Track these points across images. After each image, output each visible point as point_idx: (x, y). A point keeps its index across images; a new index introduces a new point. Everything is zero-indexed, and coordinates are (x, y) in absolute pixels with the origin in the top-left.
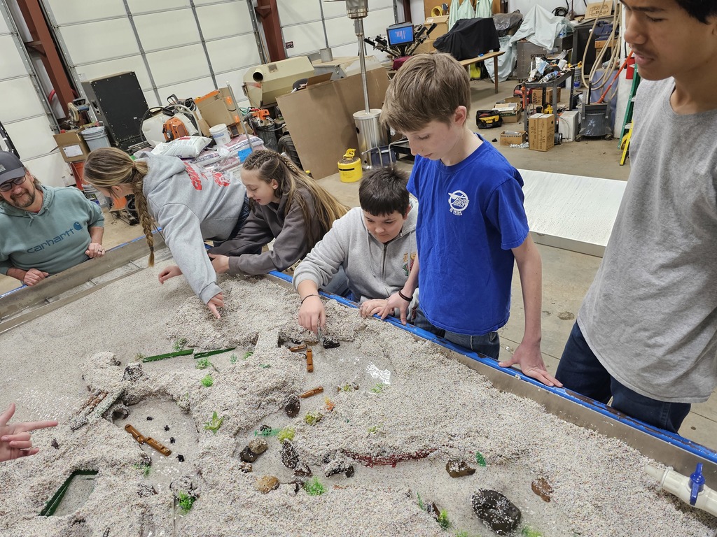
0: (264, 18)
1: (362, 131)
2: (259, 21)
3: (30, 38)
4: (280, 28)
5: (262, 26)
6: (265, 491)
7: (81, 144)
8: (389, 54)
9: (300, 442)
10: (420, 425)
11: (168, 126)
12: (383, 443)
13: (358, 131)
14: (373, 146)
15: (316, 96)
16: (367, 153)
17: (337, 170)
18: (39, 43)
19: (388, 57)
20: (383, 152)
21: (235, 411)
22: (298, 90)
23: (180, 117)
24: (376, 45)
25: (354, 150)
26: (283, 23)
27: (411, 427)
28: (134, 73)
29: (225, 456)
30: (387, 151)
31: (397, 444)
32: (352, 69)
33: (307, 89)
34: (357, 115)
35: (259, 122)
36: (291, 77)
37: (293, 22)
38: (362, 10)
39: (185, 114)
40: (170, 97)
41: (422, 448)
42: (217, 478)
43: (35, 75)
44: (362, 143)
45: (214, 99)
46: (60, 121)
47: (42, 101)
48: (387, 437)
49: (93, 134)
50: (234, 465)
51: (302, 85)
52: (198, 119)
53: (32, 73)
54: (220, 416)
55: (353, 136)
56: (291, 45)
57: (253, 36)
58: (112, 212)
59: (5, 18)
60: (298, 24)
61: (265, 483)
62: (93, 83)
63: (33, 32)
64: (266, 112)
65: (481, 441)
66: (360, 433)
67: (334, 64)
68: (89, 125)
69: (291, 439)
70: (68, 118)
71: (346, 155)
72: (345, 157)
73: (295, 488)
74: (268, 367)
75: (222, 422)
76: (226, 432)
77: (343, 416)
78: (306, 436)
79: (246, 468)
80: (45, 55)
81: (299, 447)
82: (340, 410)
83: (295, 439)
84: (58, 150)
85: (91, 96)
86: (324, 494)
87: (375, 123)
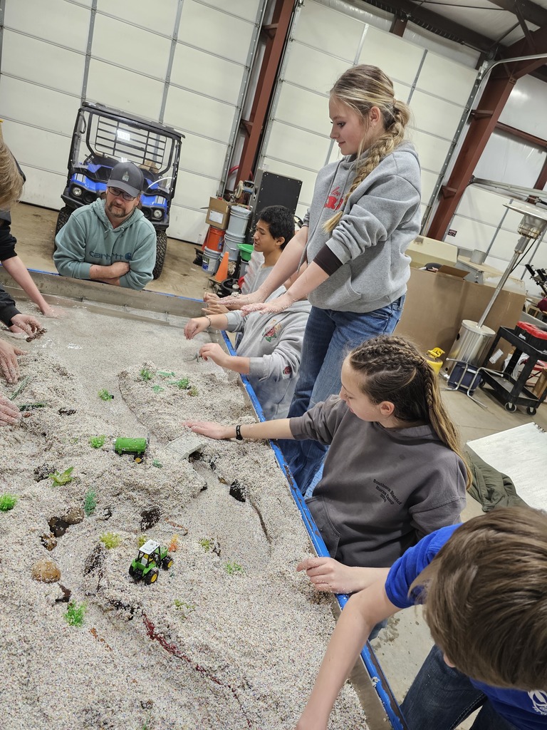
0: (445, 198)
1: (462, 339)
2: (439, 199)
3: (247, 118)
4: (453, 214)
5: (438, 204)
6: (36, 577)
7: (226, 215)
8: (544, 292)
9: (113, 557)
10: (229, 641)
12: (174, 627)
13: (458, 337)
14: (464, 359)
15: (439, 284)
16: (454, 362)
18: (251, 124)
19: (542, 294)
20: (469, 370)
21: (91, 481)
22: (427, 269)
24: (535, 276)
25: (442, 352)
26: (459, 210)
27: (218, 635)
28: (301, 183)
29: (41, 514)
30: (474, 372)
31: (186, 640)
32: (491, 281)
33: (436, 274)
34: (466, 322)
36: (431, 257)
37: (469, 215)
38: (535, 231)
41: (205, 668)
42: (13, 528)
43: (233, 148)
44: (455, 350)
46: (227, 192)
47: (224, 169)
48: (184, 624)
49: (239, 212)
50: (39, 528)
51: (435, 269)
53: (231, 144)
54: (74, 474)
55: (450, 339)
56: (453, 234)
57: (425, 208)
58: (210, 280)
59: (240, 94)
60: (473, 219)
61: (43, 569)
62: (266, 173)
63: (253, 114)
65: (272, 720)
66: (168, 596)
67: (480, 268)
68: (243, 205)
69: (109, 548)
70: (233, 192)
71: (431, 351)
72: (430, 353)
73: (61, 597)
74: (159, 466)
75: (70, 481)
76: (66, 494)
77: (174, 566)
78: (123, 555)
79: (48, 541)
80: (249, 135)
81: (107, 561)
82: (176, 557)
83: (112, 550)
84: (207, 210)
85: (257, 183)
86: (74, 627)
87: (479, 340)
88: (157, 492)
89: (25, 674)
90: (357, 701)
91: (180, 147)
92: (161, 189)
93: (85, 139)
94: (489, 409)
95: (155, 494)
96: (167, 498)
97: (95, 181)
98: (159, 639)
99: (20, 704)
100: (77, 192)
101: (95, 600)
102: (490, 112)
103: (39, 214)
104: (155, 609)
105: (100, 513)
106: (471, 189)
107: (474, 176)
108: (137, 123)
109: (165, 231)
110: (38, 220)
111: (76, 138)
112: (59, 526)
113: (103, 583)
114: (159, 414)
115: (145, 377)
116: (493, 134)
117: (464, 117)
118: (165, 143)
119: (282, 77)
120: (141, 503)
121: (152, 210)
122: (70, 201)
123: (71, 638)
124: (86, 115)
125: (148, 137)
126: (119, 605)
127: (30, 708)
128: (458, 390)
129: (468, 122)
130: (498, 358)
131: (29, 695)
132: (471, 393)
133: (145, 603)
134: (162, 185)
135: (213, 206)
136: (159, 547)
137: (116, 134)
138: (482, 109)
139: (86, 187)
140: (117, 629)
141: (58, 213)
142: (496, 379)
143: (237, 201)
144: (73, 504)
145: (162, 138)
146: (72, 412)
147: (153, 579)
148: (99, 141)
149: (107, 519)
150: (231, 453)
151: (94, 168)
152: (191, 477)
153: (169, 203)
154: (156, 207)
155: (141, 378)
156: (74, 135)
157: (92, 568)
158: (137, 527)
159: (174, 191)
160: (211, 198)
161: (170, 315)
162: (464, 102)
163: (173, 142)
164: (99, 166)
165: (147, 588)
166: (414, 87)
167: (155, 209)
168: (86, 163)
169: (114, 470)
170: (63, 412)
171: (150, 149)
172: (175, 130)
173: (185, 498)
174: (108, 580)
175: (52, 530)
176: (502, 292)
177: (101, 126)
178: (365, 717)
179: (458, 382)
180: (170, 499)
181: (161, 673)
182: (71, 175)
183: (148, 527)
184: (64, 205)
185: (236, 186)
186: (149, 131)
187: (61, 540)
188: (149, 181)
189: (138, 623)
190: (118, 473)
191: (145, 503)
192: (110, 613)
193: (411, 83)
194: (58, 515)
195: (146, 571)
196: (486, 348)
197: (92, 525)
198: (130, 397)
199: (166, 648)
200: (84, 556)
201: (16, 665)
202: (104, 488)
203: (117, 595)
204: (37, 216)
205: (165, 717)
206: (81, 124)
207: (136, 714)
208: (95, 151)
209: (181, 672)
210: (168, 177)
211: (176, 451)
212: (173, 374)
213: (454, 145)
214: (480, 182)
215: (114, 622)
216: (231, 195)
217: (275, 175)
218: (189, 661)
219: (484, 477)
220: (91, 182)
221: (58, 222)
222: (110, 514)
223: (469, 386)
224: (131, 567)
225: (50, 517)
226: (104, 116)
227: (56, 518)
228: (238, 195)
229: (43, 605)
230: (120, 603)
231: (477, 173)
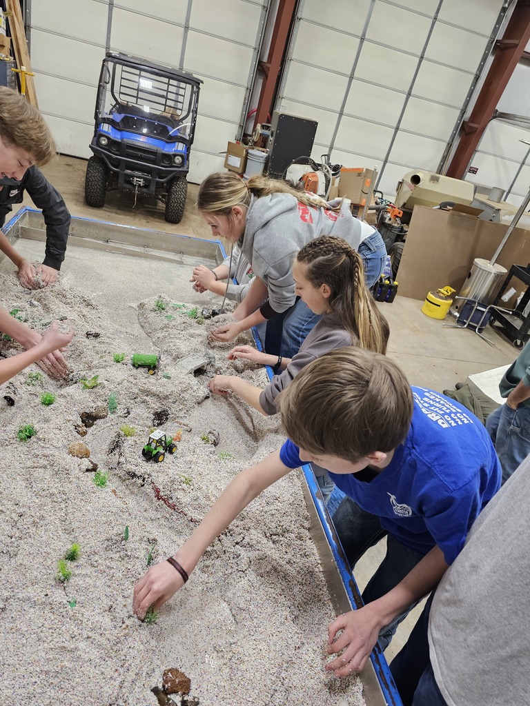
0: (466, 134)
1: (473, 278)
3: (265, 59)
4: (474, 150)
5: (459, 140)
6: (71, 452)
7: (243, 159)
9: (130, 442)
11: (305, 177)
13: (470, 275)
14: (474, 297)
15: (453, 223)
16: (465, 300)
17: (425, 298)
18: (269, 65)
20: (479, 308)
21: (113, 386)
22: (440, 208)
23: (320, 176)
25: (453, 290)
28: (317, 124)
29: (74, 409)
30: (484, 310)
31: (183, 501)
32: (506, 219)
34: (478, 261)
35: (388, 218)
36: (446, 195)
37: (491, 151)
39: (325, 175)
40: (325, 155)
42: (53, 418)
43: (251, 91)
44: (466, 288)
45: (357, 174)
46: (245, 135)
49: (256, 156)
50: (73, 419)
51: (448, 207)
52: (333, 184)
53: (249, 87)
54: (99, 381)
55: (461, 278)
56: (474, 171)
57: (445, 145)
60: (495, 155)
61: (77, 448)
62: (282, 115)
63: (270, 56)
64: (399, 213)
66: (171, 471)
67: (497, 206)
68: (261, 149)
69: (127, 436)
70: (251, 136)
71: (442, 290)
72: (440, 292)
73: (90, 468)
74: (169, 378)
75: (97, 386)
76: (93, 395)
77: (177, 452)
78: (138, 442)
79: (80, 429)
80: (267, 77)
81: (125, 444)
82: (180, 447)
83: (129, 438)
84: (225, 154)
85: (274, 126)
86: (100, 487)
87: (491, 278)
88: (166, 397)
89: (63, 515)
90: (315, 551)
91: (198, 92)
92: (181, 135)
93: (110, 88)
94: (497, 346)
95: (164, 399)
96: (174, 403)
97: (120, 130)
98: (164, 500)
99: (60, 533)
100: (104, 142)
101: (116, 472)
102: (516, 42)
103: (71, 163)
104: (161, 479)
105: (121, 411)
106: (494, 123)
107: (497, 111)
108: (157, 71)
109: (185, 176)
110: (70, 169)
111: (101, 88)
112: (89, 419)
113: (122, 459)
114: (171, 338)
115: (160, 308)
116: (519, 65)
117: (488, 49)
118: (185, 89)
119: (299, 15)
120: (153, 405)
121: (173, 157)
122: (97, 150)
123: (97, 494)
124: (110, 65)
125: (169, 84)
126: (133, 475)
127: (67, 536)
128: (467, 327)
129: (493, 53)
130: (510, 296)
131: (66, 527)
132: (480, 330)
133: (153, 474)
134: (182, 132)
135: (231, 150)
136: (165, 435)
137: (138, 83)
138: (507, 39)
139: (112, 137)
140: (132, 493)
141: (87, 162)
142: (506, 317)
143: (255, 144)
144: (99, 404)
145: (183, 85)
146: (97, 336)
147: (161, 459)
148: (124, 90)
149: (126, 417)
150: (230, 370)
151: (118, 118)
152: (195, 388)
153: (188, 149)
154: (176, 153)
155: (156, 308)
156: (100, 86)
157: (113, 449)
158: (150, 424)
159: (193, 137)
160: (229, 143)
161: (185, 256)
162: (489, 32)
163: (193, 88)
164: (123, 115)
165: (156, 465)
166: (435, 19)
167: (175, 155)
168: (111, 113)
169: (131, 379)
170: (90, 334)
171: (171, 96)
172: (195, 76)
173: (189, 404)
174: (126, 458)
175: (83, 421)
176: (515, 229)
177: (125, 75)
178: (319, 562)
179: (467, 320)
180: (177, 403)
181: (165, 523)
182: (97, 125)
183: (159, 424)
184: (92, 154)
185: (254, 130)
186: (170, 78)
187: (90, 430)
188: (169, 128)
189: (148, 489)
190: (134, 382)
191: (156, 406)
192: (127, 482)
193: (433, 15)
194: (87, 411)
195: (154, 452)
196: (497, 286)
197: (114, 420)
198: (147, 324)
199: (169, 506)
200: (108, 442)
201: (57, 509)
202: (123, 392)
203: (133, 468)
204: (69, 165)
205: (166, 552)
206: (106, 74)
207: (144, 545)
208: (119, 100)
209: (179, 523)
210: (188, 123)
211: (184, 367)
212: (184, 306)
213: (477, 78)
214: (503, 116)
215: (131, 488)
216: (249, 138)
217: (291, 117)
218: (186, 515)
219: (482, 407)
220: (116, 131)
221: (87, 170)
222: (129, 413)
223: (478, 324)
224: (144, 450)
225: (81, 412)
226: (126, 65)
227: (86, 413)
228: (255, 138)
229: (77, 472)
230: (134, 474)
231: (501, 107)
